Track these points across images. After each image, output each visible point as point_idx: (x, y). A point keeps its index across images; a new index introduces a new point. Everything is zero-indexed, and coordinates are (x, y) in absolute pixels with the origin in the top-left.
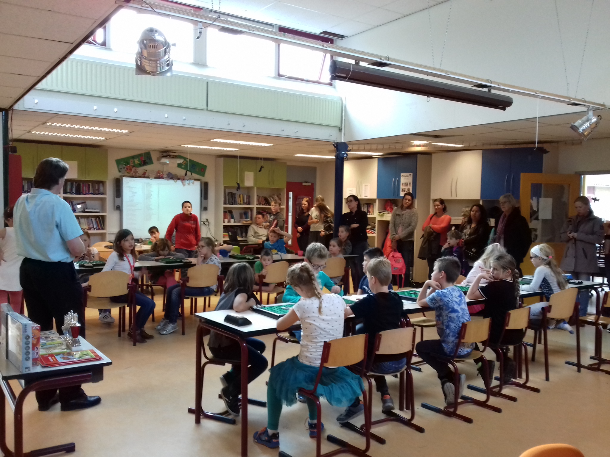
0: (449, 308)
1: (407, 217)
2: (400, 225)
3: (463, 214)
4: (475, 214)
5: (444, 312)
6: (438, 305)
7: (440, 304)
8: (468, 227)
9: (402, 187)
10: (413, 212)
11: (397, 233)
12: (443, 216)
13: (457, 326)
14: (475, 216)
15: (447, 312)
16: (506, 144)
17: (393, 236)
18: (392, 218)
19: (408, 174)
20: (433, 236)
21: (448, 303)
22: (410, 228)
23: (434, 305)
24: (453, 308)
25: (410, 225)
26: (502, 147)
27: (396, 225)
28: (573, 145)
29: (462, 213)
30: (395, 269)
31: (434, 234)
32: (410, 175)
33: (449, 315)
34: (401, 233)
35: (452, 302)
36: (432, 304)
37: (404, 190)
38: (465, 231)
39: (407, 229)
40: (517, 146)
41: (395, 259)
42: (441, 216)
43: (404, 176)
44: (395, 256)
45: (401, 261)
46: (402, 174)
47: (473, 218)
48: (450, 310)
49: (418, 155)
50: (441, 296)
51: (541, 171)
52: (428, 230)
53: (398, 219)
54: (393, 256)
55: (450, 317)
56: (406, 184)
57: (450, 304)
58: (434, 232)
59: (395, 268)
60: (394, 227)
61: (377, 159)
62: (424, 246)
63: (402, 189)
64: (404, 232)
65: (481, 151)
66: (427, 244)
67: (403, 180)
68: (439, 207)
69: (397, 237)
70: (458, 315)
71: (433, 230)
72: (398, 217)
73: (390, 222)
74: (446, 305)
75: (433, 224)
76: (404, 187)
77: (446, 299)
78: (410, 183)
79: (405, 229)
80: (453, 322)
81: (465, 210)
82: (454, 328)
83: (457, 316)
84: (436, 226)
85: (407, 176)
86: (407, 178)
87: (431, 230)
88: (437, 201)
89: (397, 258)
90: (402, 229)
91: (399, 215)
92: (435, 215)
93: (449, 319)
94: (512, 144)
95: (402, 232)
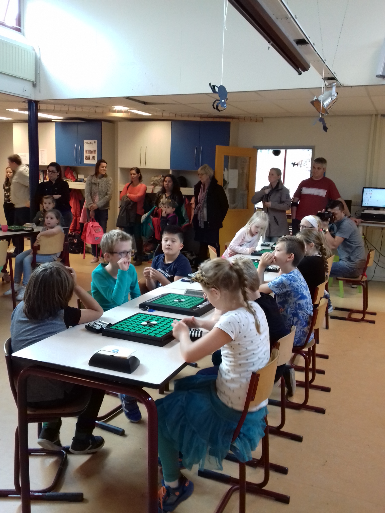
0: (299, 294)
1: (104, 185)
2: (97, 194)
3: (152, 183)
4: (168, 184)
5: (291, 299)
6: (285, 290)
7: (288, 290)
8: (164, 196)
9: (85, 154)
10: (109, 181)
11: (94, 202)
12: (139, 185)
13: (305, 314)
14: (168, 187)
15: (296, 299)
16: (202, 117)
17: (91, 205)
18: (86, 187)
19: (92, 141)
20: (130, 205)
21: (297, 289)
22: (107, 197)
23: (281, 291)
24: (302, 294)
25: (106, 194)
26: (198, 119)
27: (92, 194)
28: (256, 122)
29: (152, 181)
30: (97, 239)
31: (132, 203)
32: (95, 142)
33: (298, 302)
34: (99, 202)
35: (302, 287)
36: (277, 290)
37: (88, 157)
38: (161, 200)
39: (104, 198)
40: (211, 120)
41: (95, 229)
42: (137, 185)
43: (87, 143)
44: (94, 226)
45: (100, 231)
46: (85, 141)
47: (166, 188)
48: (300, 296)
49: (103, 122)
50: (291, 280)
51: (228, 145)
52: (125, 200)
53: (94, 188)
54: (92, 226)
55: (299, 304)
56: (91, 152)
57: (300, 290)
58: (131, 201)
59: (96, 237)
60: (90, 196)
61: (54, 123)
62: (123, 215)
63: (86, 156)
64: (101, 201)
65: (170, 123)
66: (125, 213)
67: (86, 147)
68: (135, 176)
69: (95, 206)
70: (306, 301)
71: (130, 199)
72: (94, 186)
73: (85, 191)
74: (296, 290)
75: (130, 193)
76: (88, 155)
77: (295, 284)
78: (95, 151)
79: (102, 198)
80: (301, 309)
81: (154, 180)
82: (303, 315)
83: (306, 303)
84: (132, 195)
85: (92, 144)
86: (92, 145)
87: (128, 199)
88: (133, 170)
89: (97, 228)
90: (99, 198)
91: (95, 184)
92: (131, 184)
93: (297, 307)
94: (207, 117)
95: (99, 200)
